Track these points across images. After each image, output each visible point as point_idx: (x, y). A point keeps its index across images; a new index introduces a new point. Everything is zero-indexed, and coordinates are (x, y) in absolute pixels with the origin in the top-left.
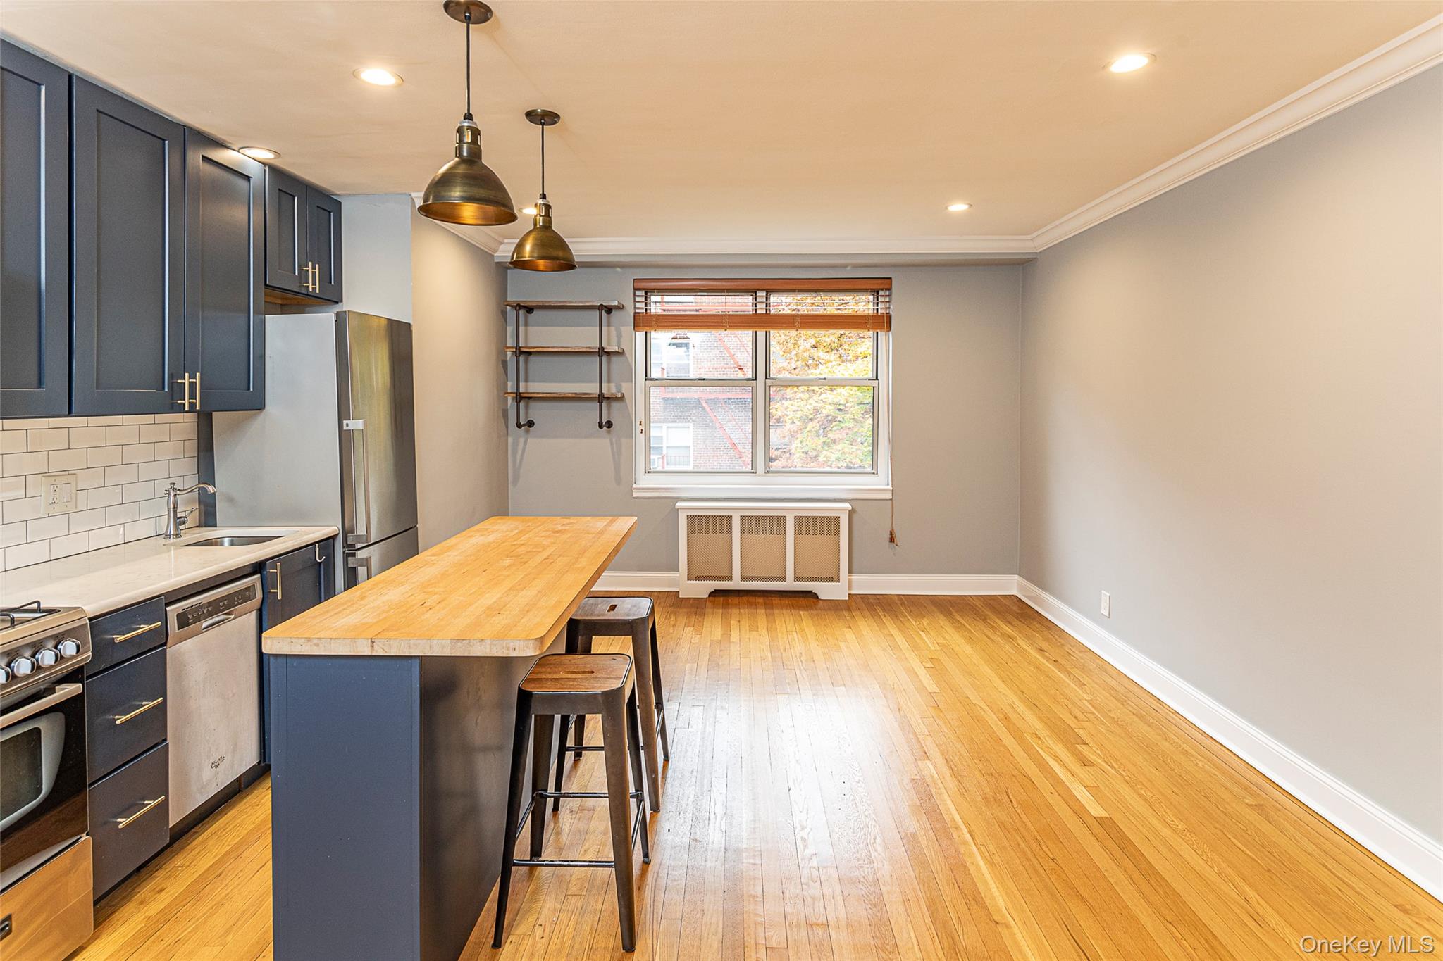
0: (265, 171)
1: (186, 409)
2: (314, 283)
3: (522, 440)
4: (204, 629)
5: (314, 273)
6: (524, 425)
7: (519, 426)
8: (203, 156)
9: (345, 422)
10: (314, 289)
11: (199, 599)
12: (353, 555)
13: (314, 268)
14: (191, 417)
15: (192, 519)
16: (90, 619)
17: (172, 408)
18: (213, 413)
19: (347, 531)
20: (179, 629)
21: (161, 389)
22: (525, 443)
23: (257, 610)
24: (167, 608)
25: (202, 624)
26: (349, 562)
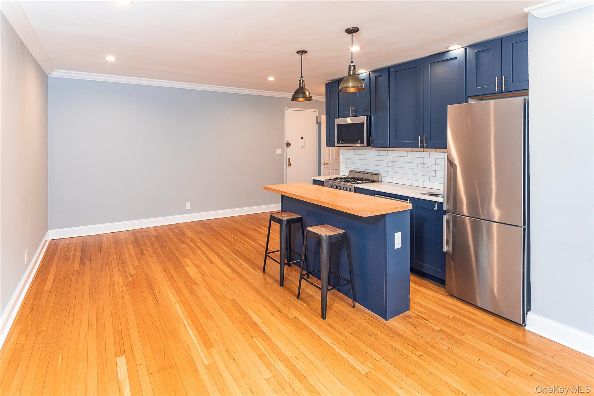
0: (466, 50)
8: (430, 63)
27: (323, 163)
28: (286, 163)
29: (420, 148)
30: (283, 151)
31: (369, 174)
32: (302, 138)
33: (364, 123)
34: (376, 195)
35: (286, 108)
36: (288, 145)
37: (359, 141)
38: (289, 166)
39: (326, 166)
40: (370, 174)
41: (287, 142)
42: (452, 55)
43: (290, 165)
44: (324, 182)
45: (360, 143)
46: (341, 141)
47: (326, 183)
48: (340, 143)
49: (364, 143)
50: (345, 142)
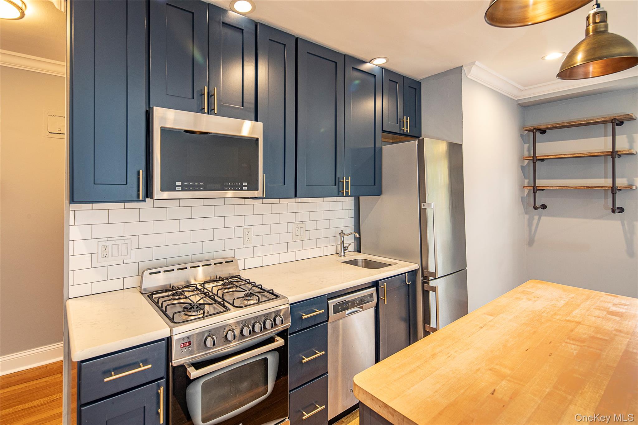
0: (382, 71)
1: (345, 195)
2: (407, 128)
3: (536, 218)
4: (347, 315)
5: (407, 122)
6: (539, 208)
7: (535, 208)
8: (353, 68)
9: (422, 204)
10: (407, 131)
11: (345, 298)
12: (428, 283)
13: (407, 119)
14: (352, 198)
15: (352, 248)
16: (290, 304)
17: (339, 194)
18: (360, 197)
19: (424, 268)
20: (334, 314)
21: (334, 185)
22: (539, 219)
23: (375, 307)
24: (329, 302)
25: (345, 312)
26: (425, 287)
31: (210, 265)
37: (245, 184)
40: (215, 264)
44: (175, 338)
45: (246, 188)
46: (180, 183)
47: (188, 337)
48: (177, 188)
49: (258, 190)
50: (199, 186)
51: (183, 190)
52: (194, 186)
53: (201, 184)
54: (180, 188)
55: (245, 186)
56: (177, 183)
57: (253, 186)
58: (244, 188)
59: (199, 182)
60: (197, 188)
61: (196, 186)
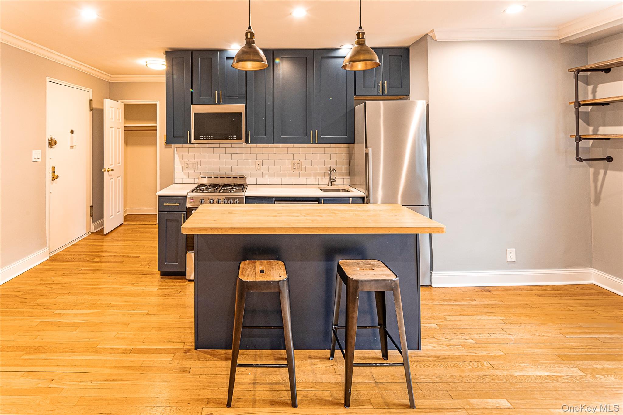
8: (322, 57)
9: (366, 149)
16: (245, 197)
21: (305, 136)
27: (107, 170)
28: (49, 177)
29: (312, 144)
30: (44, 155)
31: (231, 177)
32: (72, 132)
33: (242, 113)
34: (276, 202)
35: (48, 79)
36: (52, 143)
37: (235, 136)
38: (52, 180)
39: (110, 174)
40: (233, 177)
41: (50, 139)
42: (340, 53)
43: (55, 178)
44: (188, 196)
45: (235, 138)
46: (202, 136)
47: (193, 198)
48: (201, 139)
49: (242, 139)
50: (211, 137)
51: (203, 139)
52: (208, 138)
53: (212, 136)
54: (202, 139)
55: (235, 137)
56: (201, 136)
57: (240, 137)
58: (234, 138)
59: (211, 136)
60: (210, 139)
61: (210, 137)
